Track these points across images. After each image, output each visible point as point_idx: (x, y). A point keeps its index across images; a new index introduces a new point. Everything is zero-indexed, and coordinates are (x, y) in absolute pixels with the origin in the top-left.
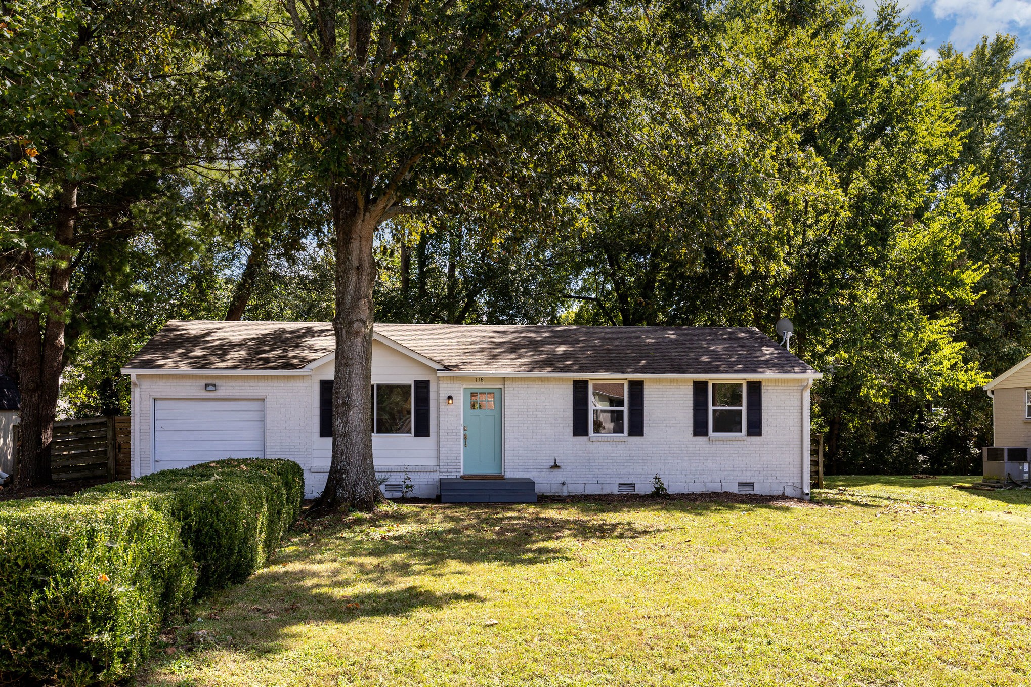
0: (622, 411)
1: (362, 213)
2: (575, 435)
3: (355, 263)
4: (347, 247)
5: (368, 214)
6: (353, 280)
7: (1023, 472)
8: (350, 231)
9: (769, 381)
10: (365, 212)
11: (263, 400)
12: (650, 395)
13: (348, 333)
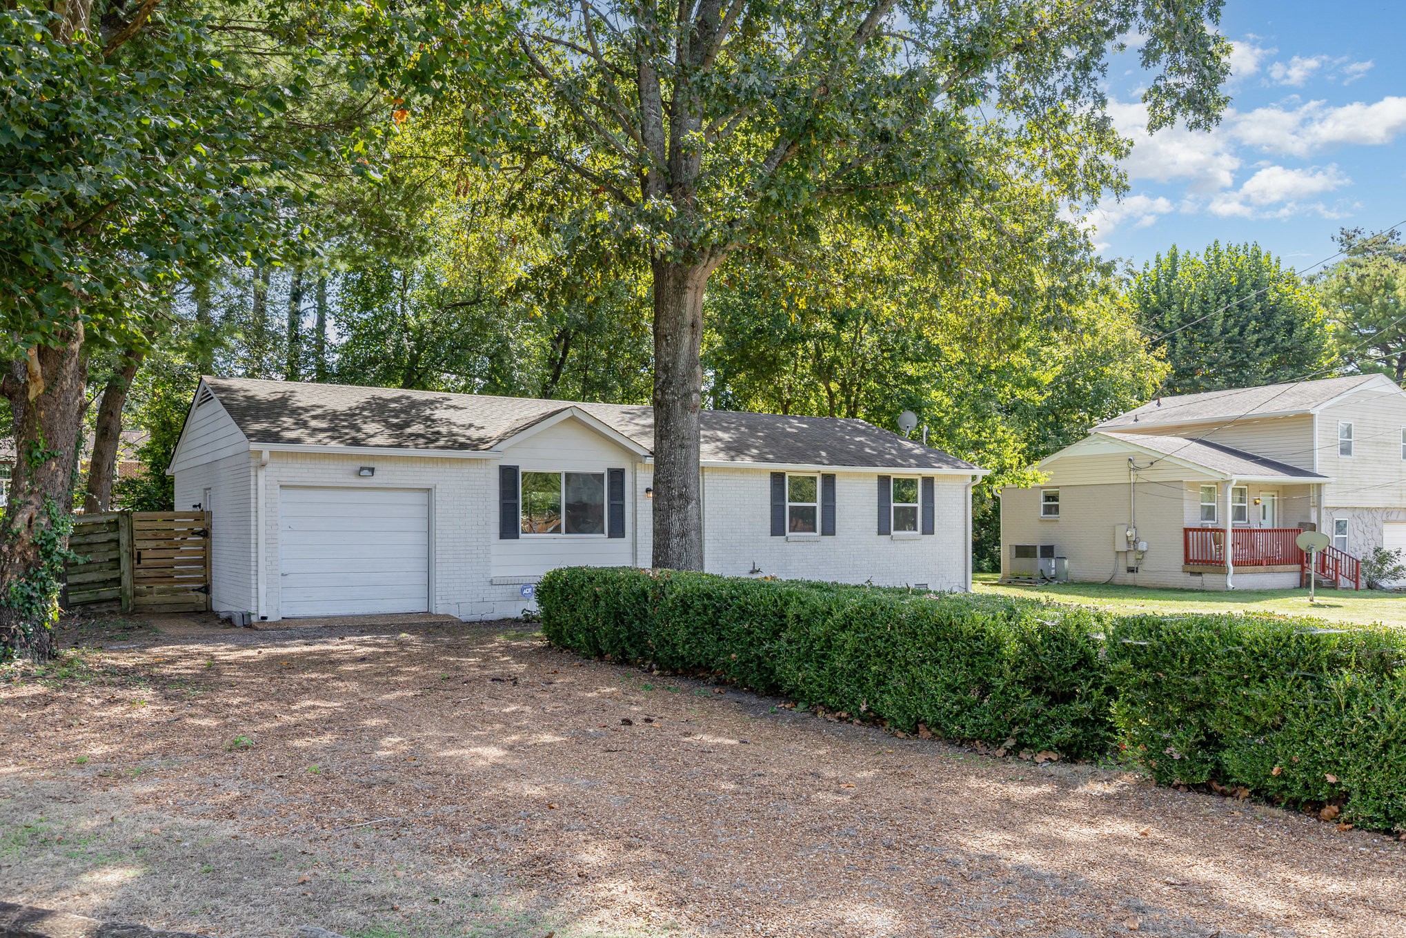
0: (814, 508)
1: (707, 257)
2: (772, 535)
3: (689, 319)
4: (679, 299)
5: (713, 259)
6: (687, 340)
7: (1051, 568)
8: (685, 278)
9: (940, 476)
10: (711, 255)
11: (429, 490)
12: (842, 488)
13: (685, 407)
